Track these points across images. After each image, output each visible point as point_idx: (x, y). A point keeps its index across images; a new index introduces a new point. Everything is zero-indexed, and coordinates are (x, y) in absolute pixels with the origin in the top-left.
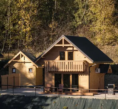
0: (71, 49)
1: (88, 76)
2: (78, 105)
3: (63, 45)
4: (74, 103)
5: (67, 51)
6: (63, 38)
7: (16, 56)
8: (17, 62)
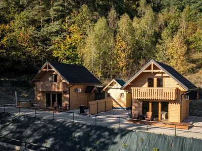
0: (160, 75)
1: (179, 105)
2: (173, 147)
3: (152, 71)
4: (167, 143)
5: (156, 77)
6: (152, 62)
7: (110, 83)
8: (111, 88)
